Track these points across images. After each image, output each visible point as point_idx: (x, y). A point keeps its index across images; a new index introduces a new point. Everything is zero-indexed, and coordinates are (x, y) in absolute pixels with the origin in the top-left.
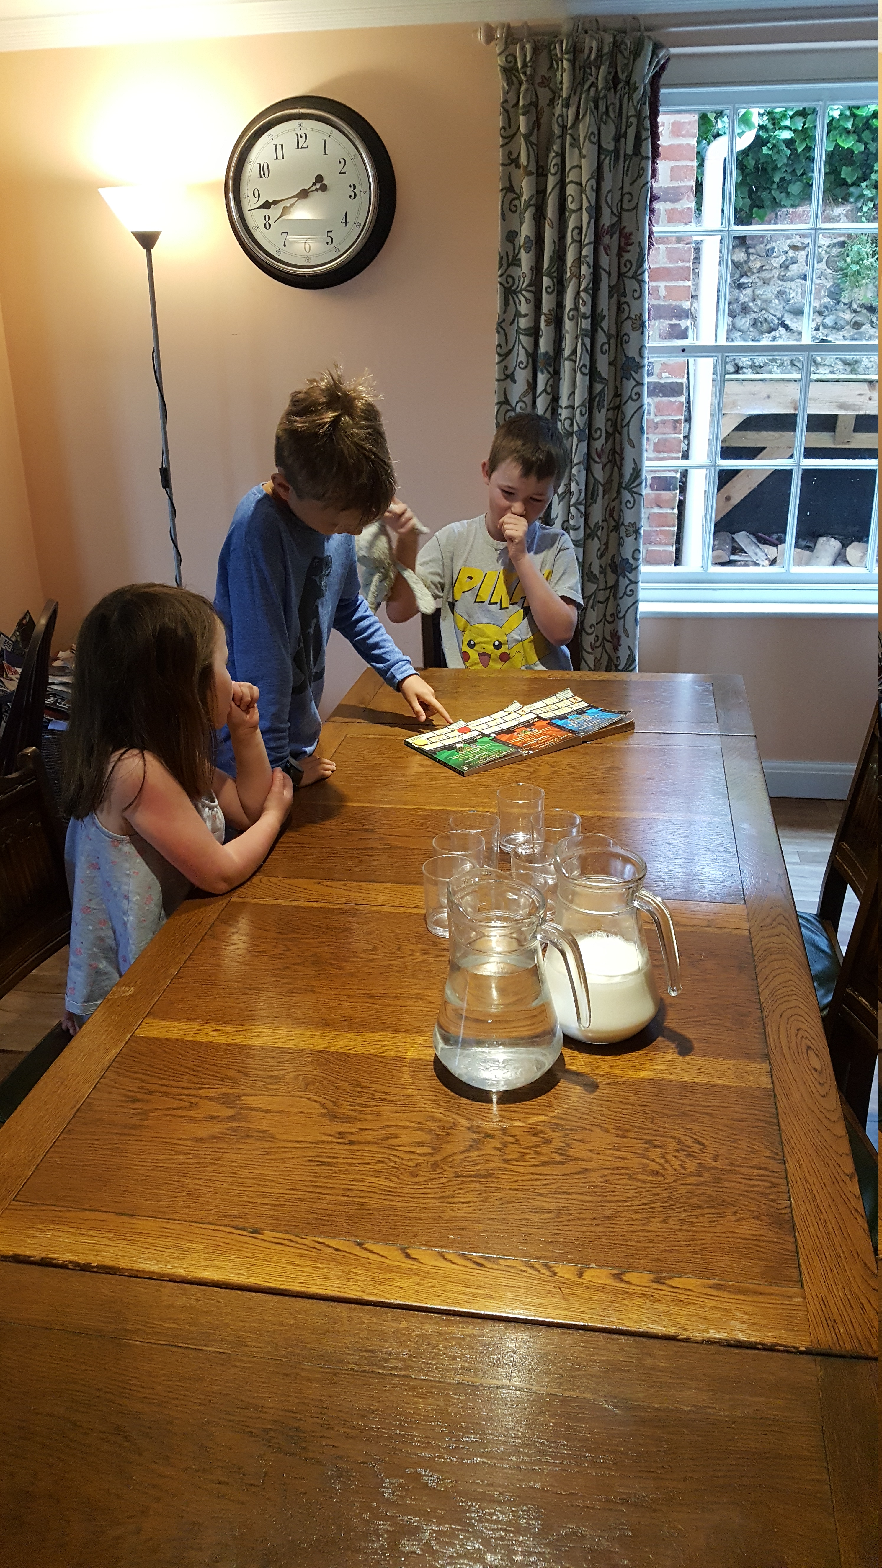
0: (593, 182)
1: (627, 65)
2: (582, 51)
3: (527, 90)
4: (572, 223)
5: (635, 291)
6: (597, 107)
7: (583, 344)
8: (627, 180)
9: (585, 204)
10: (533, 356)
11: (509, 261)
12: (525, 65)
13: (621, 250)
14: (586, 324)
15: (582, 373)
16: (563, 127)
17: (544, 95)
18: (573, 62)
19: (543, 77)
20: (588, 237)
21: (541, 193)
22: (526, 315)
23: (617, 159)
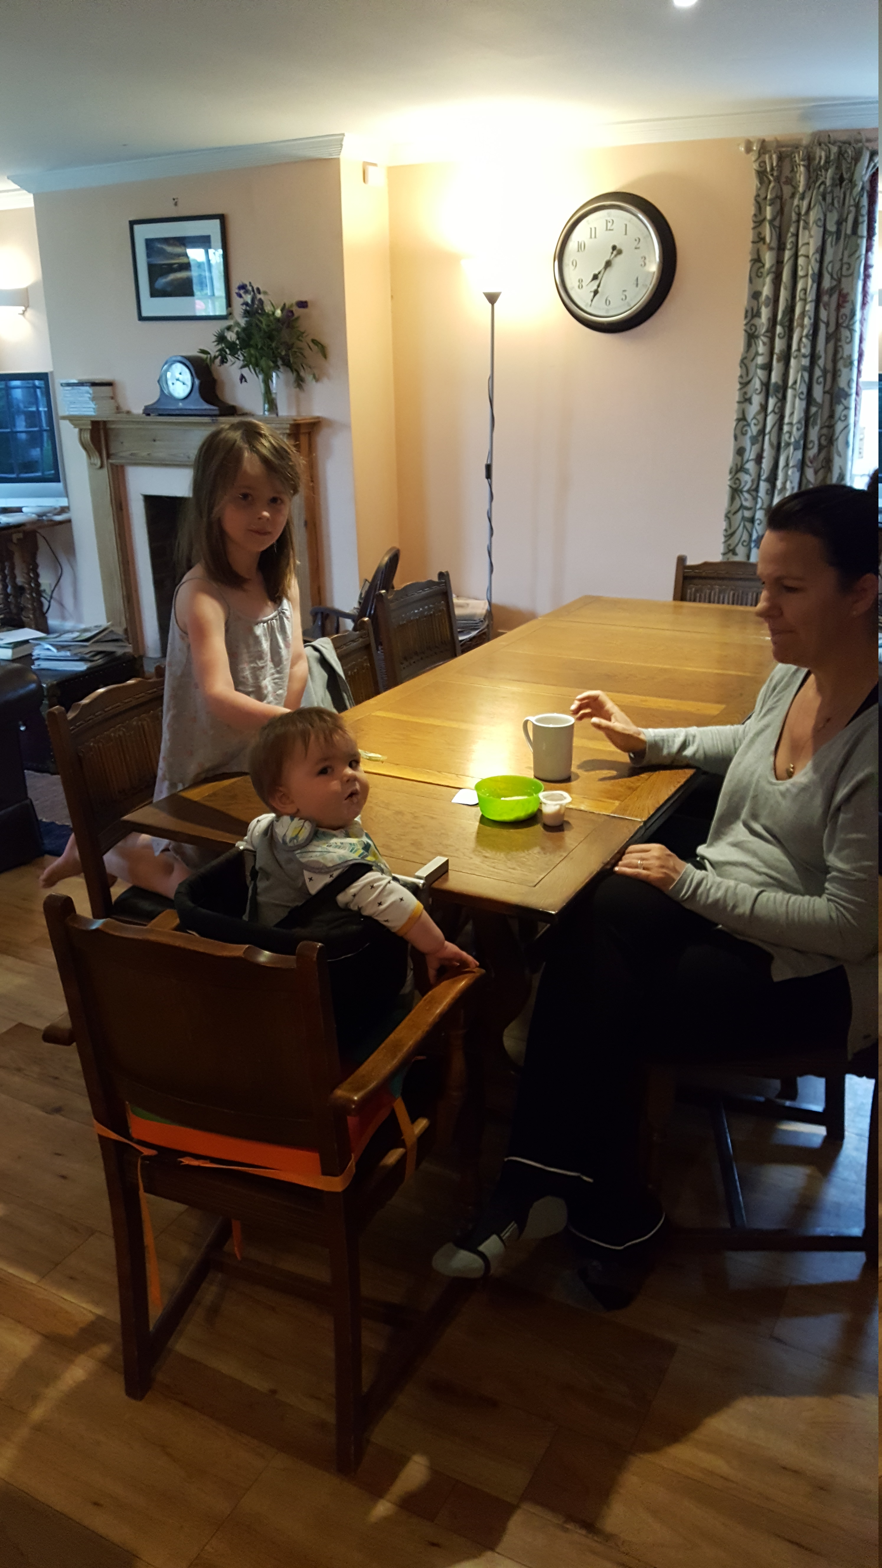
0: (818, 256)
1: (849, 168)
2: (814, 159)
3: (774, 187)
4: (800, 286)
5: (847, 337)
6: (824, 199)
7: (802, 376)
8: (846, 253)
9: (810, 272)
10: (766, 385)
11: (753, 314)
12: (772, 169)
13: (839, 306)
14: (806, 362)
15: (800, 399)
16: (799, 214)
17: (787, 190)
18: (808, 167)
19: (787, 177)
20: (811, 296)
21: (779, 263)
22: (762, 354)
23: (838, 239)
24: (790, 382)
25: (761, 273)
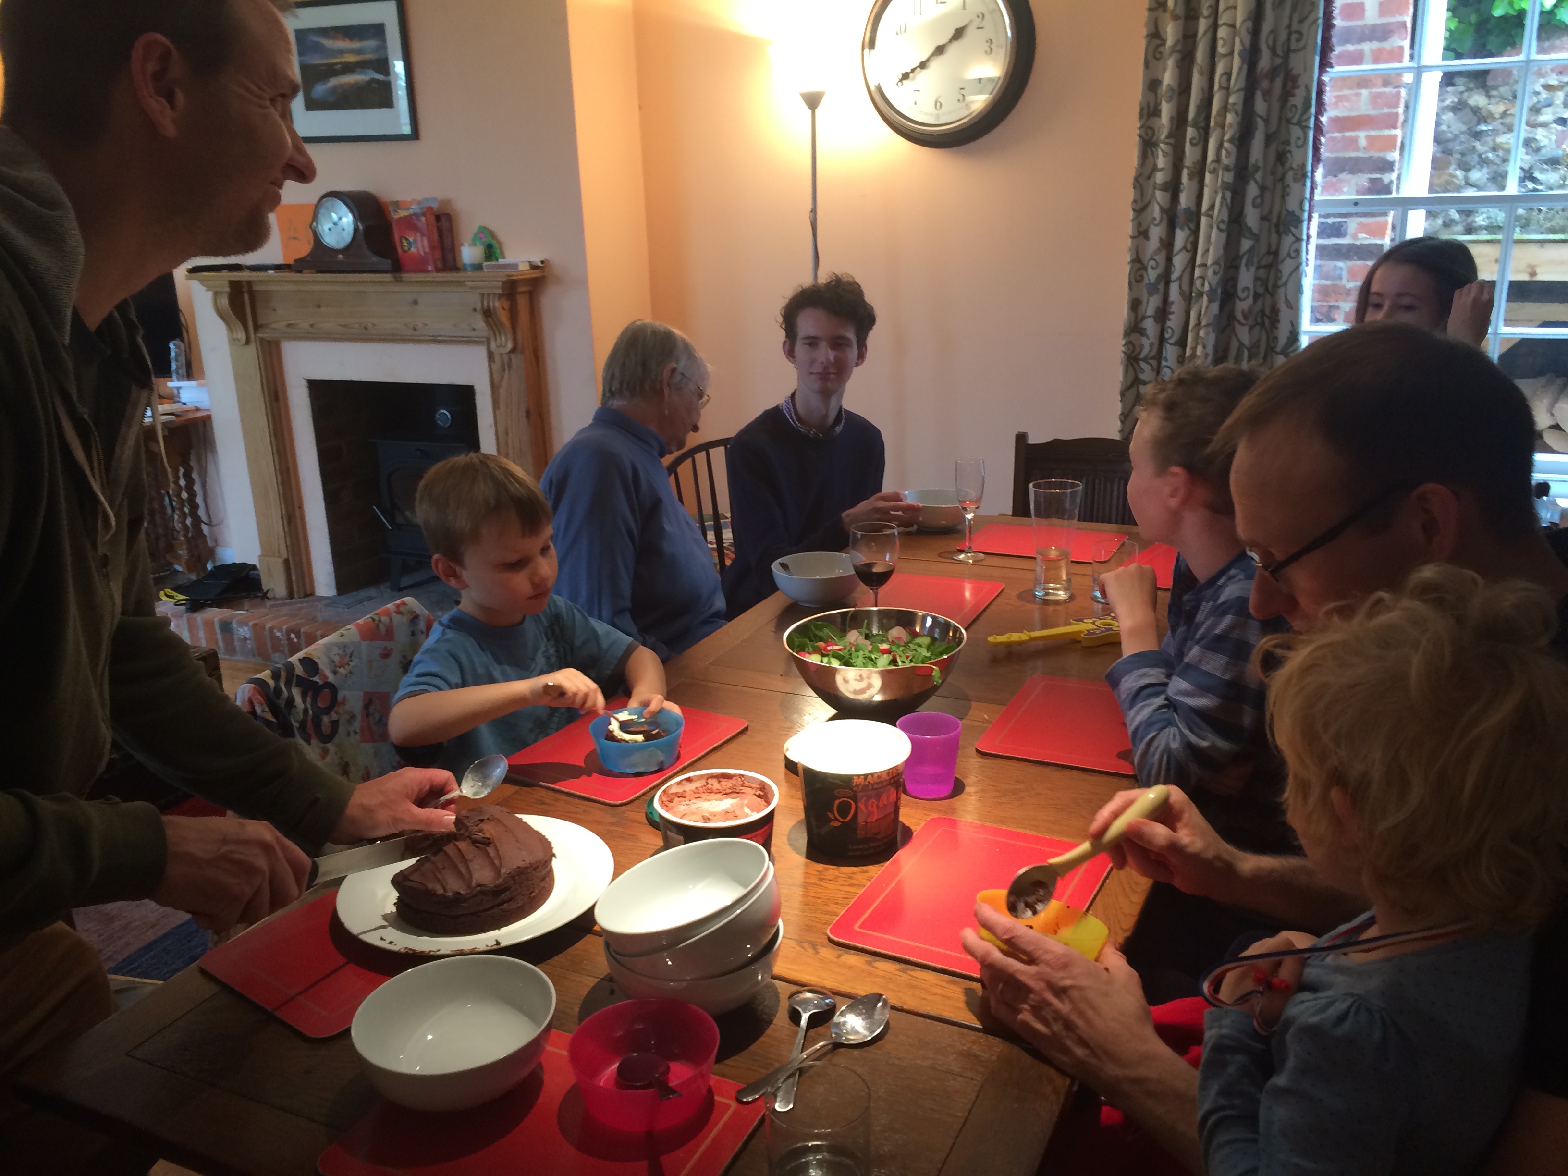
0: (1250, 24)
5: (1296, 138)
7: (1223, 198)
8: (1294, 17)
10: (1168, 212)
13: (1287, 95)
15: (1220, 228)
20: (1237, 81)
21: (1188, 38)
22: (1165, 169)
24: (1205, 207)
25: (1161, 53)
